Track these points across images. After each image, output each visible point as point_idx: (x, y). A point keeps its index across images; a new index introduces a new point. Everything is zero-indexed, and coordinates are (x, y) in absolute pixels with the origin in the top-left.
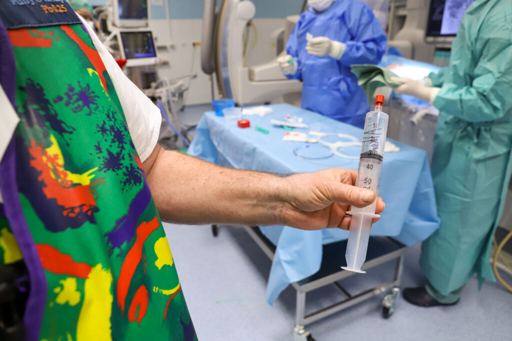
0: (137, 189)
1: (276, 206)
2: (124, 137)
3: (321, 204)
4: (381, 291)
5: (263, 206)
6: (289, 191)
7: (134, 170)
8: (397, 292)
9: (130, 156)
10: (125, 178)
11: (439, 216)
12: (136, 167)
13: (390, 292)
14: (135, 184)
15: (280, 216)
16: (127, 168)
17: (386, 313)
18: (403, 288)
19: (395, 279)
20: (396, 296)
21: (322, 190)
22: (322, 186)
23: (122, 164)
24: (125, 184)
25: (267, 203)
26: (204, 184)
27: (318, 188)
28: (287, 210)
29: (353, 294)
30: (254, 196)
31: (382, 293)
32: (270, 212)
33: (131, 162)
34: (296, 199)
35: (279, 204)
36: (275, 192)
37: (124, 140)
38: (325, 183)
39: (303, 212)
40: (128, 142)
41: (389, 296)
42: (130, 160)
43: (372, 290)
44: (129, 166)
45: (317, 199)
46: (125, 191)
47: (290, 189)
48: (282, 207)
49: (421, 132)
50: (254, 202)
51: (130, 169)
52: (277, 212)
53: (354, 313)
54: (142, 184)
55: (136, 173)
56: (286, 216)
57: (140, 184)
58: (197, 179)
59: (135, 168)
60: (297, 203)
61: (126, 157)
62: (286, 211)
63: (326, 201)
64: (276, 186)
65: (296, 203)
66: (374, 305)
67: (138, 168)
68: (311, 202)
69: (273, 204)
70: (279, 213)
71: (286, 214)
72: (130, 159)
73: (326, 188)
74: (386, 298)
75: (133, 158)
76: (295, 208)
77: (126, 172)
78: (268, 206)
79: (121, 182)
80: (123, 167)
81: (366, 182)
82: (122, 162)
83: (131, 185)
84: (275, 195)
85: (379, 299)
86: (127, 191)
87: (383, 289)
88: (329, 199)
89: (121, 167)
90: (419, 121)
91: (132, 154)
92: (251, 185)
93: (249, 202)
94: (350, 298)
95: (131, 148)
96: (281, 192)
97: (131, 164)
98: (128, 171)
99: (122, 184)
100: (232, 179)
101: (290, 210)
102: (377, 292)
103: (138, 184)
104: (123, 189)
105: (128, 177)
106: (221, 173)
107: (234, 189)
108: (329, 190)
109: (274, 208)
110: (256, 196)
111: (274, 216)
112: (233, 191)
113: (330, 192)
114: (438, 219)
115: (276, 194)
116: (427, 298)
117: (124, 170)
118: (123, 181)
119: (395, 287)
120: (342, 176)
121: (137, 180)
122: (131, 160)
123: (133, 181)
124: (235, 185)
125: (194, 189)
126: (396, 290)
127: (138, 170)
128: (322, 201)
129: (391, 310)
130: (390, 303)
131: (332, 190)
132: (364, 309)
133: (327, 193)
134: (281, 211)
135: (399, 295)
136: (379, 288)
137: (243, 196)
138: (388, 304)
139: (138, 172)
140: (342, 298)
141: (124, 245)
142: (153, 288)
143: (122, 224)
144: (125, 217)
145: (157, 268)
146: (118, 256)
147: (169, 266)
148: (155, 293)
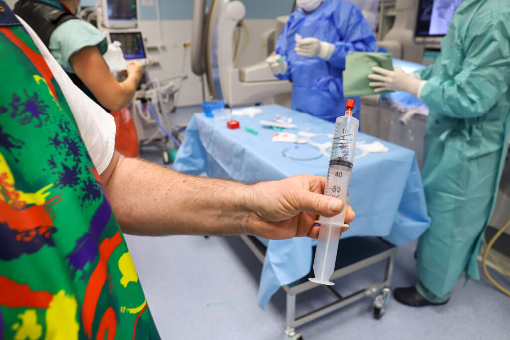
0: (96, 204)
1: (242, 216)
2: (79, 149)
3: (288, 214)
4: (371, 291)
6: (254, 200)
7: (92, 184)
8: (387, 292)
9: (87, 169)
10: (84, 193)
11: (429, 215)
12: (94, 181)
13: (381, 292)
14: (94, 198)
15: (246, 226)
16: (84, 182)
17: (377, 313)
18: (394, 288)
19: (386, 279)
20: (387, 295)
21: (289, 199)
22: (289, 195)
23: (79, 179)
24: (84, 199)
25: (233, 213)
26: (167, 194)
27: (284, 197)
28: (253, 220)
29: (344, 295)
30: (219, 206)
31: (373, 293)
32: (236, 222)
33: (89, 175)
34: (261, 209)
35: (245, 214)
36: (241, 202)
37: (79, 152)
38: (292, 191)
39: (269, 222)
40: (84, 154)
41: (380, 297)
42: (87, 174)
43: (363, 291)
44: (86, 180)
45: (284, 208)
46: (84, 207)
47: (255, 198)
48: (248, 217)
49: (410, 132)
50: (219, 212)
51: (87, 183)
52: (243, 222)
53: (345, 314)
54: (101, 198)
55: (94, 187)
56: (252, 226)
57: (99, 199)
58: (158, 189)
59: (92, 182)
60: (263, 213)
61: (83, 170)
62: (252, 221)
63: (293, 211)
64: (242, 195)
65: (261, 213)
66: (365, 305)
67: (96, 182)
68: (277, 212)
69: (239, 214)
70: (245, 223)
71: (252, 224)
72: (87, 172)
73: (293, 197)
74: (377, 298)
75: (90, 172)
76: (262, 218)
77: (84, 187)
78: (234, 216)
79: (79, 198)
80: (81, 182)
81: (334, 190)
82: (79, 176)
83: (90, 201)
84: (241, 205)
85: (370, 299)
86: (86, 207)
87: (374, 290)
88: (296, 208)
89: (78, 181)
90: (408, 122)
91: (89, 167)
92: (215, 194)
93: (214, 212)
94: (341, 299)
95: (88, 161)
96: (247, 201)
97: (89, 178)
98: (86, 186)
99: (81, 200)
100: (195, 188)
101: (256, 220)
102: (368, 293)
103: (97, 199)
104: (82, 205)
105: (86, 192)
107: (197, 199)
108: (296, 199)
109: (240, 218)
110: (221, 206)
111: (241, 226)
112: (197, 201)
113: (297, 201)
114: (429, 219)
115: (242, 203)
116: (417, 298)
117: (82, 184)
118: (81, 196)
119: (386, 287)
120: (310, 183)
121: (96, 194)
122: (89, 173)
123: (91, 196)
124: (199, 194)
125: (155, 199)
126: (387, 290)
128: (289, 210)
129: (382, 311)
130: (380, 303)
131: (299, 199)
132: (356, 309)
134: (247, 221)
135: (389, 295)
136: (370, 289)
137: (208, 206)
138: (378, 304)
139: (97, 186)
140: (333, 299)
141: (87, 266)
142: (120, 309)
143: (83, 243)
144: (86, 236)
145: (122, 286)
146: (81, 278)
147: (134, 282)
148: (122, 313)
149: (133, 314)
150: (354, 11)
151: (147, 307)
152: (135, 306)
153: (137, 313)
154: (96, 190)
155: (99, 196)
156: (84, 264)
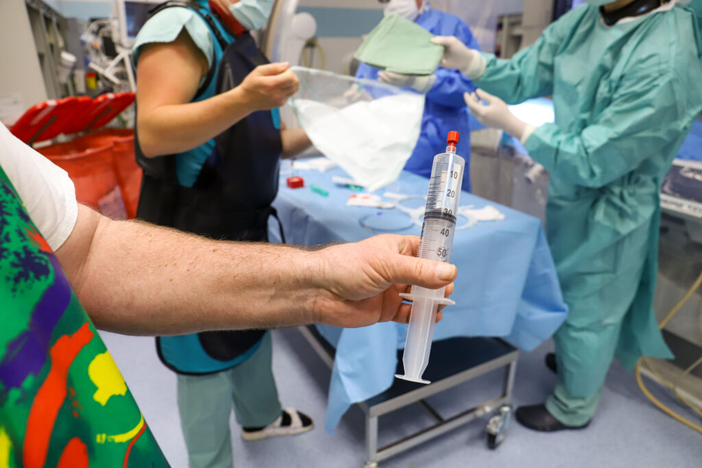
0: (41, 286)
1: (307, 296)
3: (375, 289)
4: (484, 411)
5: (286, 297)
6: (326, 271)
7: (33, 255)
8: (506, 412)
9: (21, 234)
10: (16, 271)
12: (35, 250)
13: (497, 412)
14: (37, 277)
15: (313, 311)
16: (17, 254)
17: (492, 441)
19: (504, 395)
20: (505, 419)
21: (377, 267)
22: (378, 262)
23: (5, 250)
24: (17, 280)
25: (293, 292)
26: (188, 270)
27: (371, 265)
28: (324, 300)
29: (446, 416)
30: (272, 282)
31: (486, 414)
32: (297, 305)
33: (25, 243)
34: (337, 284)
35: (311, 292)
36: (305, 275)
38: (381, 257)
39: (348, 302)
41: (497, 418)
42: (22, 241)
43: (472, 410)
44: (21, 251)
45: (370, 281)
46: (18, 293)
47: (327, 269)
48: (316, 296)
49: (539, 192)
50: (272, 292)
51: (23, 256)
52: (308, 305)
53: (449, 443)
54: (51, 277)
55: (37, 261)
56: (323, 309)
57: (47, 277)
58: (175, 264)
59: (33, 253)
60: (341, 289)
61: (14, 236)
62: (322, 301)
63: (382, 283)
64: (306, 266)
65: (337, 289)
66: (476, 431)
67: (41, 251)
68: (361, 287)
69: (301, 293)
70: (312, 305)
71: (323, 306)
72: (21, 238)
73: (384, 263)
74: (492, 421)
75: (27, 237)
76: (337, 297)
77: (16, 261)
78: (294, 297)
79: (8, 279)
80: (9, 254)
81: (439, 253)
82: (6, 245)
83: (29, 282)
84: (305, 279)
85: (483, 421)
86: (22, 291)
87: (488, 409)
88: (388, 279)
89: (5, 254)
90: (537, 178)
91: (24, 231)
92: (265, 265)
93: (263, 292)
94: (441, 422)
95: (23, 221)
96: (315, 274)
97: (25, 248)
98: (20, 259)
99: (12, 282)
100: (233, 259)
101: (329, 300)
102: (479, 413)
103: (43, 278)
104: (14, 290)
105: (21, 269)
106: (214, 251)
107: (238, 275)
108: (388, 267)
109: (304, 299)
110: (275, 283)
111: (304, 310)
112: (237, 278)
113: (389, 270)
115: (307, 277)
116: (547, 420)
117: (12, 258)
118: (12, 276)
119: (504, 405)
120: (399, 246)
121: (41, 271)
122: (25, 239)
123: (32, 275)
124: (240, 267)
125: (171, 280)
126: (506, 409)
127: (40, 255)
128: (377, 284)
129: (499, 438)
130: (497, 427)
131: (393, 266)
132: (463, 436)
133: (385, 271)
134: (315, 302)
135: (509, 416)
136: (482, 408)
137: (253, 284)
138: (493, 429)
139: (41, 258)
140: (430, 422)
141: (29, 382)
142: (95, 438)
143: (19, 348)
144: (24, 335)
145: (98, 404)
146: (19, 401)
147: (120, 396)
148: (100, 444)
149: (121, 444)
150: (460, 28)
151: (146, 428)
152: (124, 430)
153: (127, 442)
154: (40, 264)
155: (47, 272)
156: (23, 378)
